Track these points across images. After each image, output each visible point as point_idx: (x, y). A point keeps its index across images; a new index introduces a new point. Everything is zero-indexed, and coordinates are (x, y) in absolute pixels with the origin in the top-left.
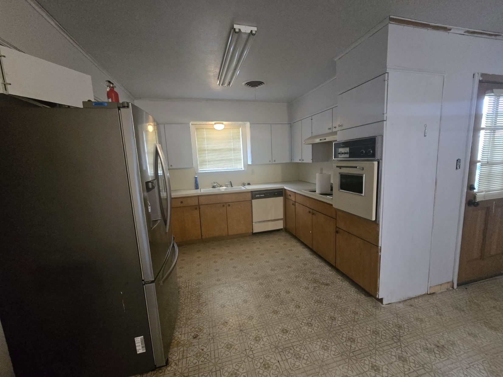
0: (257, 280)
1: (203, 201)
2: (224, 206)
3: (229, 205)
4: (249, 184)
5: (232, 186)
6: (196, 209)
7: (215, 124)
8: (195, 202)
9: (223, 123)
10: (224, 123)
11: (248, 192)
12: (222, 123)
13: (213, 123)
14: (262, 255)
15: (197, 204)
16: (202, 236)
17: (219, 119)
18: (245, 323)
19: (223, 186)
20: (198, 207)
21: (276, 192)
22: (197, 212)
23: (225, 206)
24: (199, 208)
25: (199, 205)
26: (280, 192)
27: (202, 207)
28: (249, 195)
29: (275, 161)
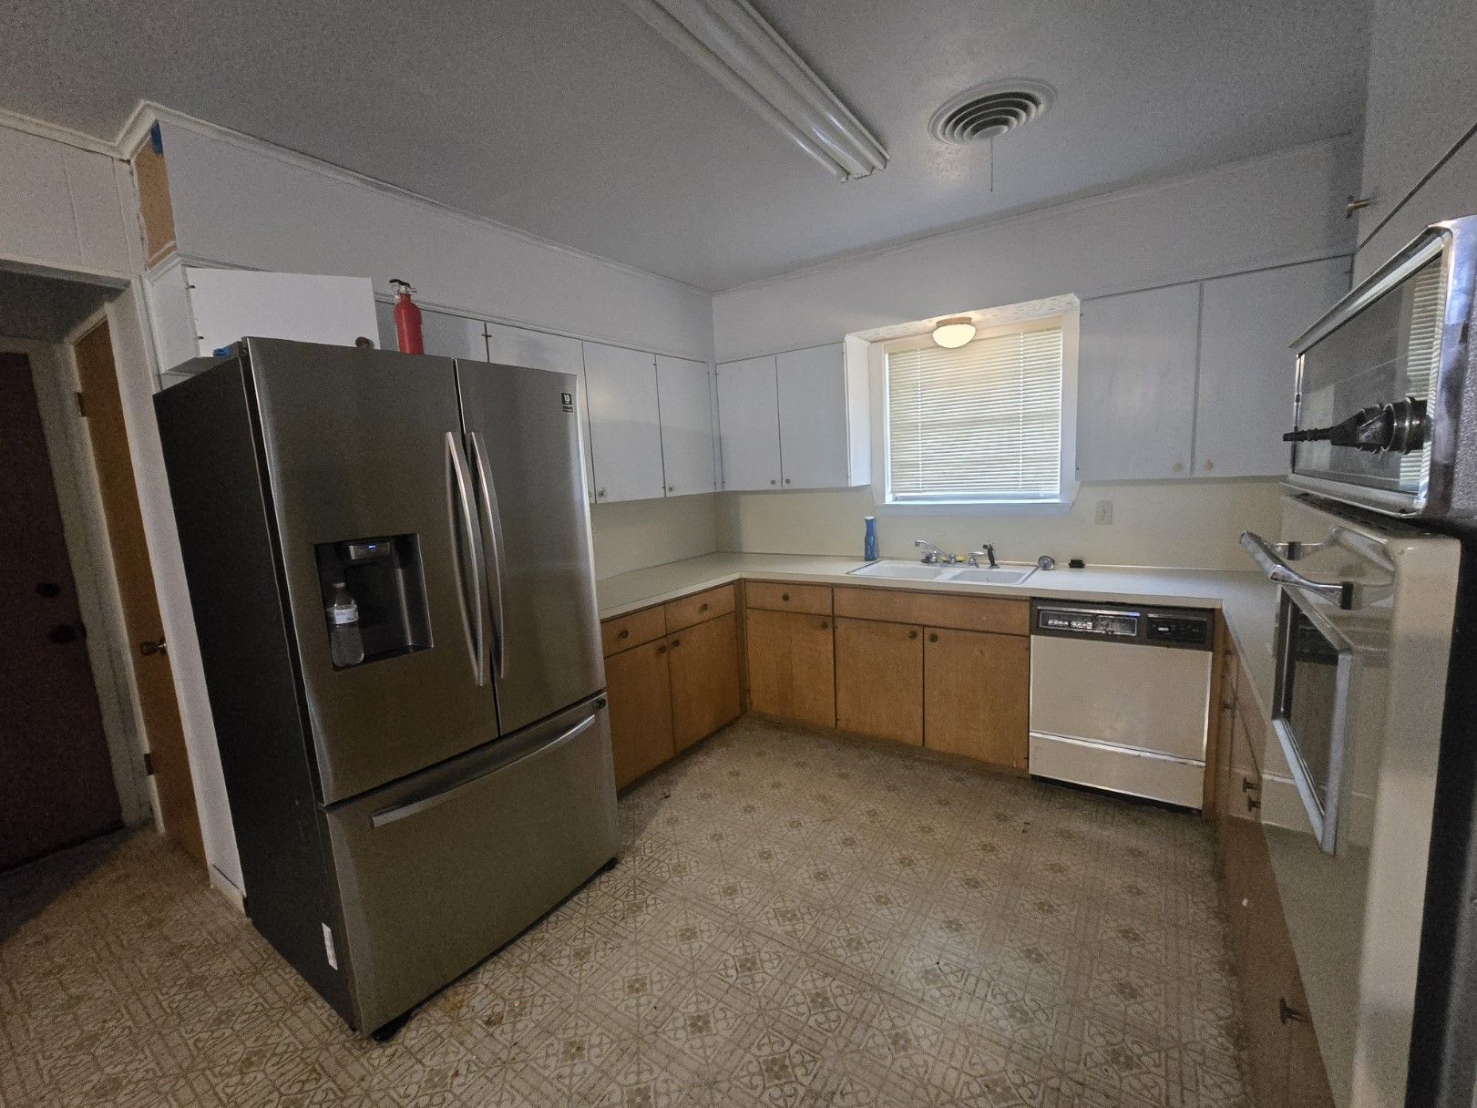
0: (826, 975)
1: (845, 604)
2: (914, 635)
3: (934, 638)
4: (1077, 564)
5: (993, 564)
6: (825, 626)
7: (940, 324)
8: (820, 604)
9: (970, 319)
10: (974, 315)
11: (1017, 599)
12: (967, 321)
13: (930, 323)
14: (972, 883)
15: (828, 611)
16: (837, 720)
17: (951, 305)
18: (606, 1098)
19: (959, 558)
20: (829, 621)
21: (1166, 623)
22: (825, 637)
23: (920, 637)
24: (834, 628)
25: (833, 617)
26: (1196, 624)
27: (841, 625)
28: (1022, 615)
29: (1210, 465)
